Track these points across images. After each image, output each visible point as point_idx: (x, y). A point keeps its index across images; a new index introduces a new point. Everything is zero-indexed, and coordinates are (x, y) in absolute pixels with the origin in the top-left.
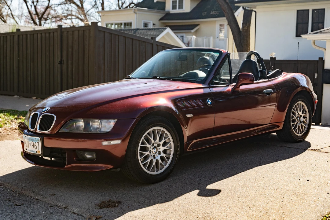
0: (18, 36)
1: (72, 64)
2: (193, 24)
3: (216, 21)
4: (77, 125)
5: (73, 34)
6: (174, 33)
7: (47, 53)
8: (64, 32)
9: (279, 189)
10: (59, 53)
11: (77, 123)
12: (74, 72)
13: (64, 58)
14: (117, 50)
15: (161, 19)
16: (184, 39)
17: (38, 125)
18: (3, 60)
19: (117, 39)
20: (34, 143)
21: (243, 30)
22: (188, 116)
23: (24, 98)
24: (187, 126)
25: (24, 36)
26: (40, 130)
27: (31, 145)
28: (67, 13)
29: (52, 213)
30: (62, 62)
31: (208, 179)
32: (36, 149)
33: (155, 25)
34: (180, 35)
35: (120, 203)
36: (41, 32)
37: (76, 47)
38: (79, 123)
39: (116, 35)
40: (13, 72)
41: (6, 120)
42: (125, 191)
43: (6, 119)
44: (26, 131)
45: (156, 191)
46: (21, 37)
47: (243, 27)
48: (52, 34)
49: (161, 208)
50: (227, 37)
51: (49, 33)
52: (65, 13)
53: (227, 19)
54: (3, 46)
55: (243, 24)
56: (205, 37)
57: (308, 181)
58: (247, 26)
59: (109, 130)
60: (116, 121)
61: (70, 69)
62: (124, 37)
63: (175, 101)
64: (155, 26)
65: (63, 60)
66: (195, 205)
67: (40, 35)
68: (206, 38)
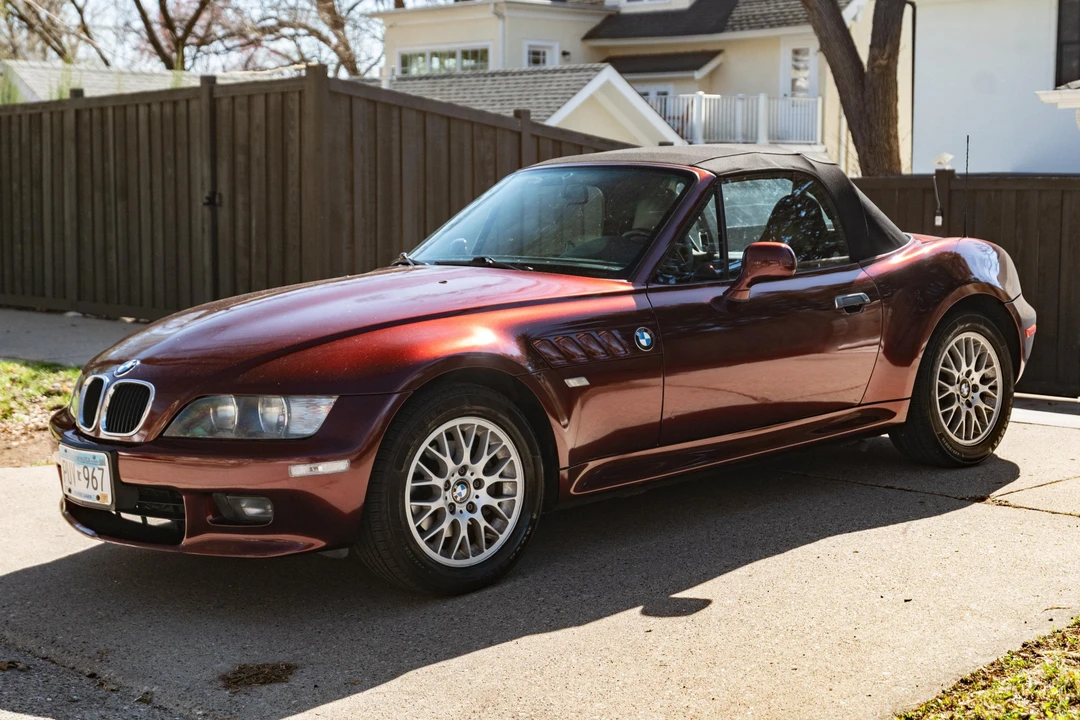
0: (78, 113)
1: (248, 205)
2: (700, 49)
3: (778, 38)
4: (220, 414)
5: (250, 107)
6: (629, 82)
7: (170, 171)
8: (219, 99)
9: (801, 629)
10: (207, 172)
11: (219, 408)
12: (254, 232)
13: (223, 188)
14: (396, 156)
15: (589, 36)
16: (670, 102)
17: (101, 417)
18: (32, 193)
19: (396, 121)
20: (91, 470)
21: (872, 69)
22: (572, 383)
23: (97, 322)
24: (569, 420)
25: (96, 113)
26: (107, 430)
27: (82, 476)
28: (276, 18)
29: (77, 701)
30: (217, 200)
31: (592, 596)
32: (96, 489)
33: (567, 57)
34: (653, 90)
35: (290, 669)
36: (148, 101)
37: (258, 149)
38: (224, 408)
39: (394, 105)
40: (63, 234)
41: (14, 398)
42: (319, 632)
43: (17, 394)
44: (69, 434)
45: (415, 633)
46: (86, 116)
47: (872, 58)
48: (182, 107)
49: (412, 688)
50: (820, 95)
51: (175, 103)
52: (270, 18)
53: (817, 31)
54: (31, 149)
55: (871, 47)
56: (740, 95)
57: (906, 601)
58: (885, 56)
59: (310, 431)
60: (333, 400)
61: (240, 223)
62: (418, 111)
63: (526, 336)
64: (568, 60)
65: (218, 191)
66: (521, 677)
67: (147, 108)
68: (742, 99)
